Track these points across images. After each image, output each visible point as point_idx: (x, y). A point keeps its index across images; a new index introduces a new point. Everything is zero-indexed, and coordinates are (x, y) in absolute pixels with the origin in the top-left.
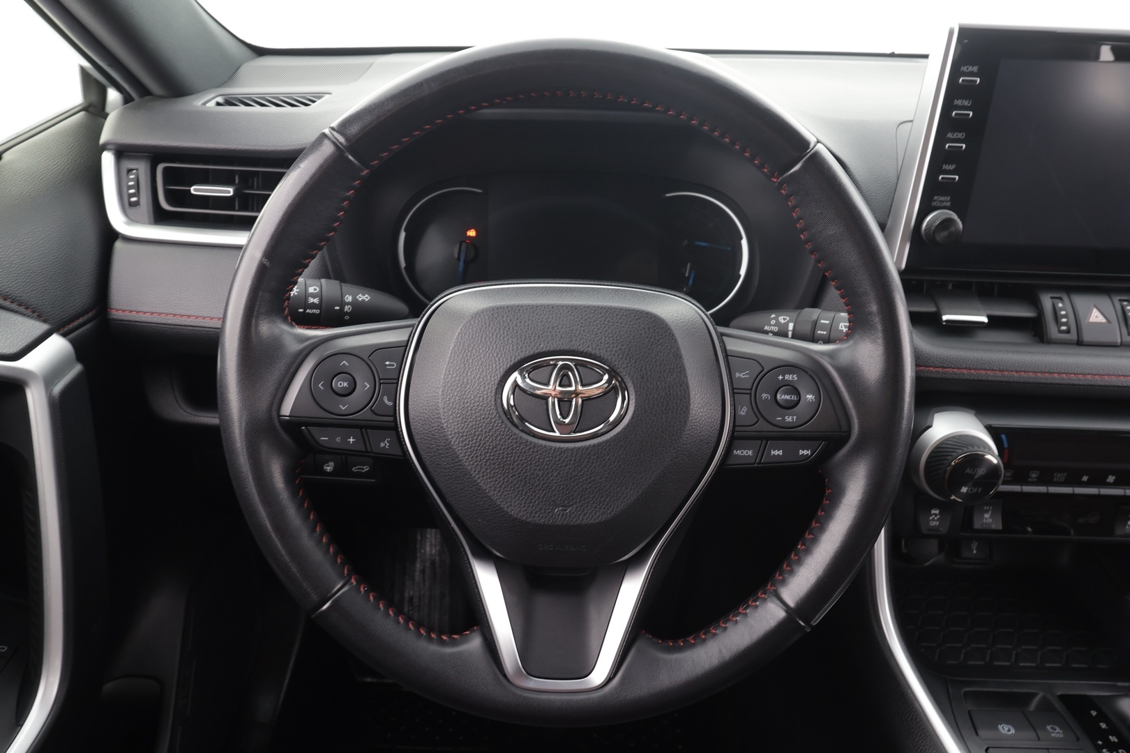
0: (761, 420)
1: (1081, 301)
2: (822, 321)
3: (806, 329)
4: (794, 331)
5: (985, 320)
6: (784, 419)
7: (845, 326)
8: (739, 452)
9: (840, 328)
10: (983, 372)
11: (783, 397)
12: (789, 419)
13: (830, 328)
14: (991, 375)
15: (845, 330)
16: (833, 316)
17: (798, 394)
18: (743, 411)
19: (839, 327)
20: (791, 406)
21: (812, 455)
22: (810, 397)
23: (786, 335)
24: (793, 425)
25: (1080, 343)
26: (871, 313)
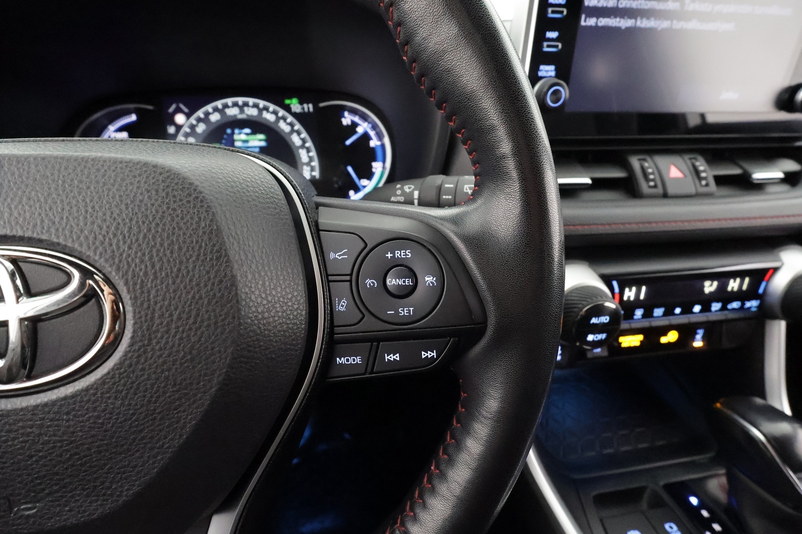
0: (367, 315)
1: (662, 161)
2: (446, 186)
3: (431, 196)
4: (419, 199)
5: (588, 181)
6: (397, 312)
7: (470, 188)
8: (343, 360)
9: (465, 191)
10: (595, 227)
11: (394, 282)
12: (404, 312)
13: (455, 192)
14: (601, 230)
15: (470, 192)
16: (457, 180)
17: (413, 275)
18: (342, 306)
19: (463, 190)
20: (406, 293)
21: (438, 356)
22: (429, 279)
23: (412, 203)
24: (410, 320)
25: (665, 196)
26: (503, 157)
